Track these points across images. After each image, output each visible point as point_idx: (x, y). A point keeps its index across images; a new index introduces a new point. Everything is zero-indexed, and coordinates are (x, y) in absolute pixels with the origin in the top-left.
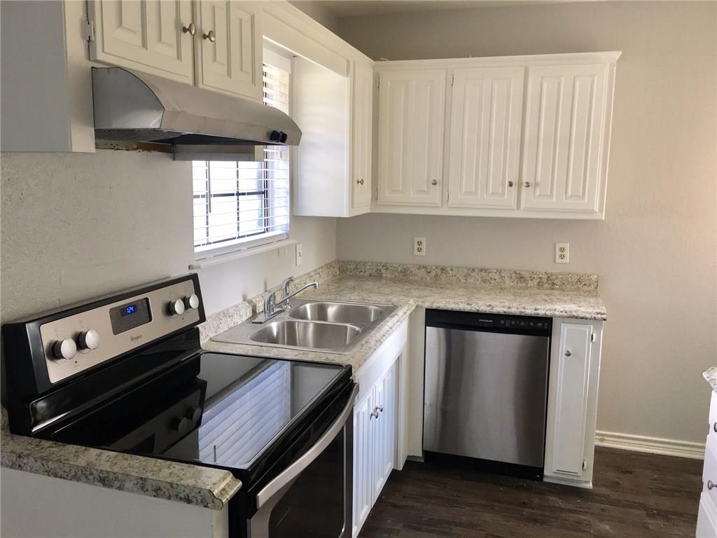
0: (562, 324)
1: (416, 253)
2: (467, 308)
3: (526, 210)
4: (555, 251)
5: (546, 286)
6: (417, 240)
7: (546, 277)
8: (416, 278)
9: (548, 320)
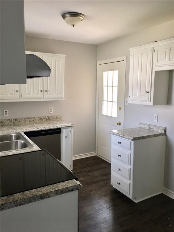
0: (64, 129)
1: (5, 115)
2: (38, 130)
3: (46, 98)
4: (49, 110)
5: (48, 120)
6: (5, 111)
7: (48, 118)
8: (7, 124)
9: (60, 129)
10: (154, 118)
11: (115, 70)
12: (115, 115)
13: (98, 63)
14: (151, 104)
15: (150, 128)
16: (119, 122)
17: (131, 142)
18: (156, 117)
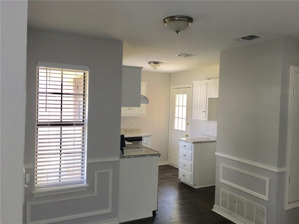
0: (144, 138)
3: (131, 114)
4: (132, 124)
5: (131, 132)
7: (131, 130)
9: (141, 137)
10: (211, 130)
11: (185, 94)
12: (184, 129)
13: (172, 87)
14: (207, 119)
15: (208, 138)
16: (188, 135)
17: (192, 145)
18: (212, 129)
